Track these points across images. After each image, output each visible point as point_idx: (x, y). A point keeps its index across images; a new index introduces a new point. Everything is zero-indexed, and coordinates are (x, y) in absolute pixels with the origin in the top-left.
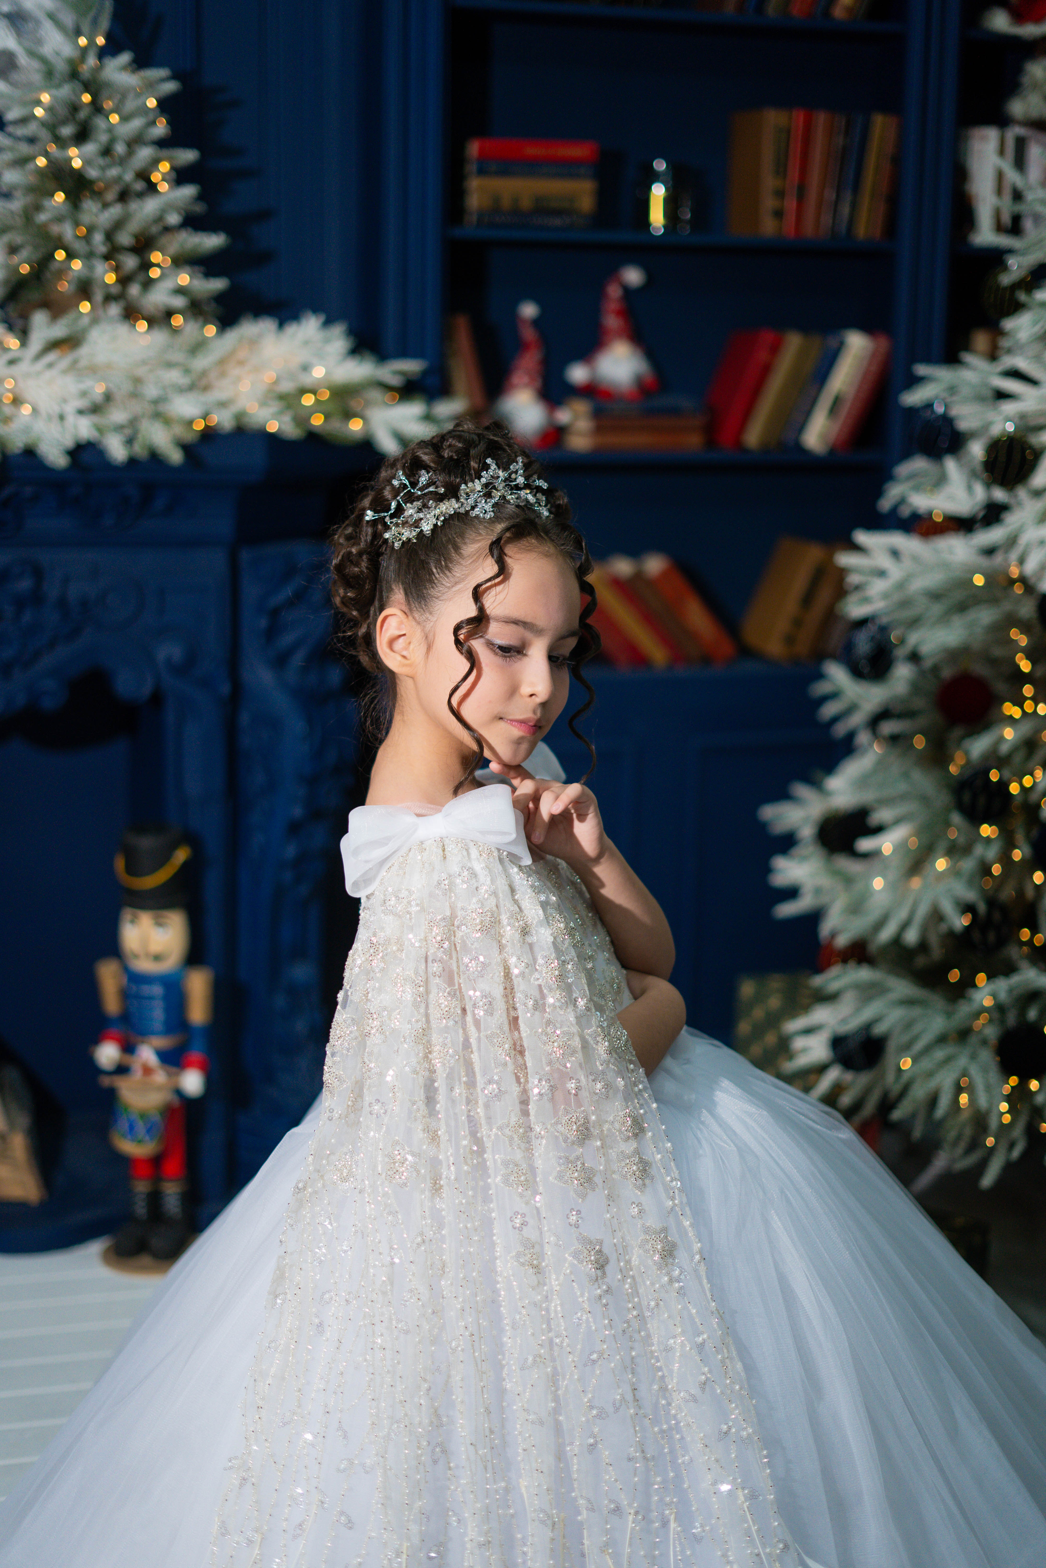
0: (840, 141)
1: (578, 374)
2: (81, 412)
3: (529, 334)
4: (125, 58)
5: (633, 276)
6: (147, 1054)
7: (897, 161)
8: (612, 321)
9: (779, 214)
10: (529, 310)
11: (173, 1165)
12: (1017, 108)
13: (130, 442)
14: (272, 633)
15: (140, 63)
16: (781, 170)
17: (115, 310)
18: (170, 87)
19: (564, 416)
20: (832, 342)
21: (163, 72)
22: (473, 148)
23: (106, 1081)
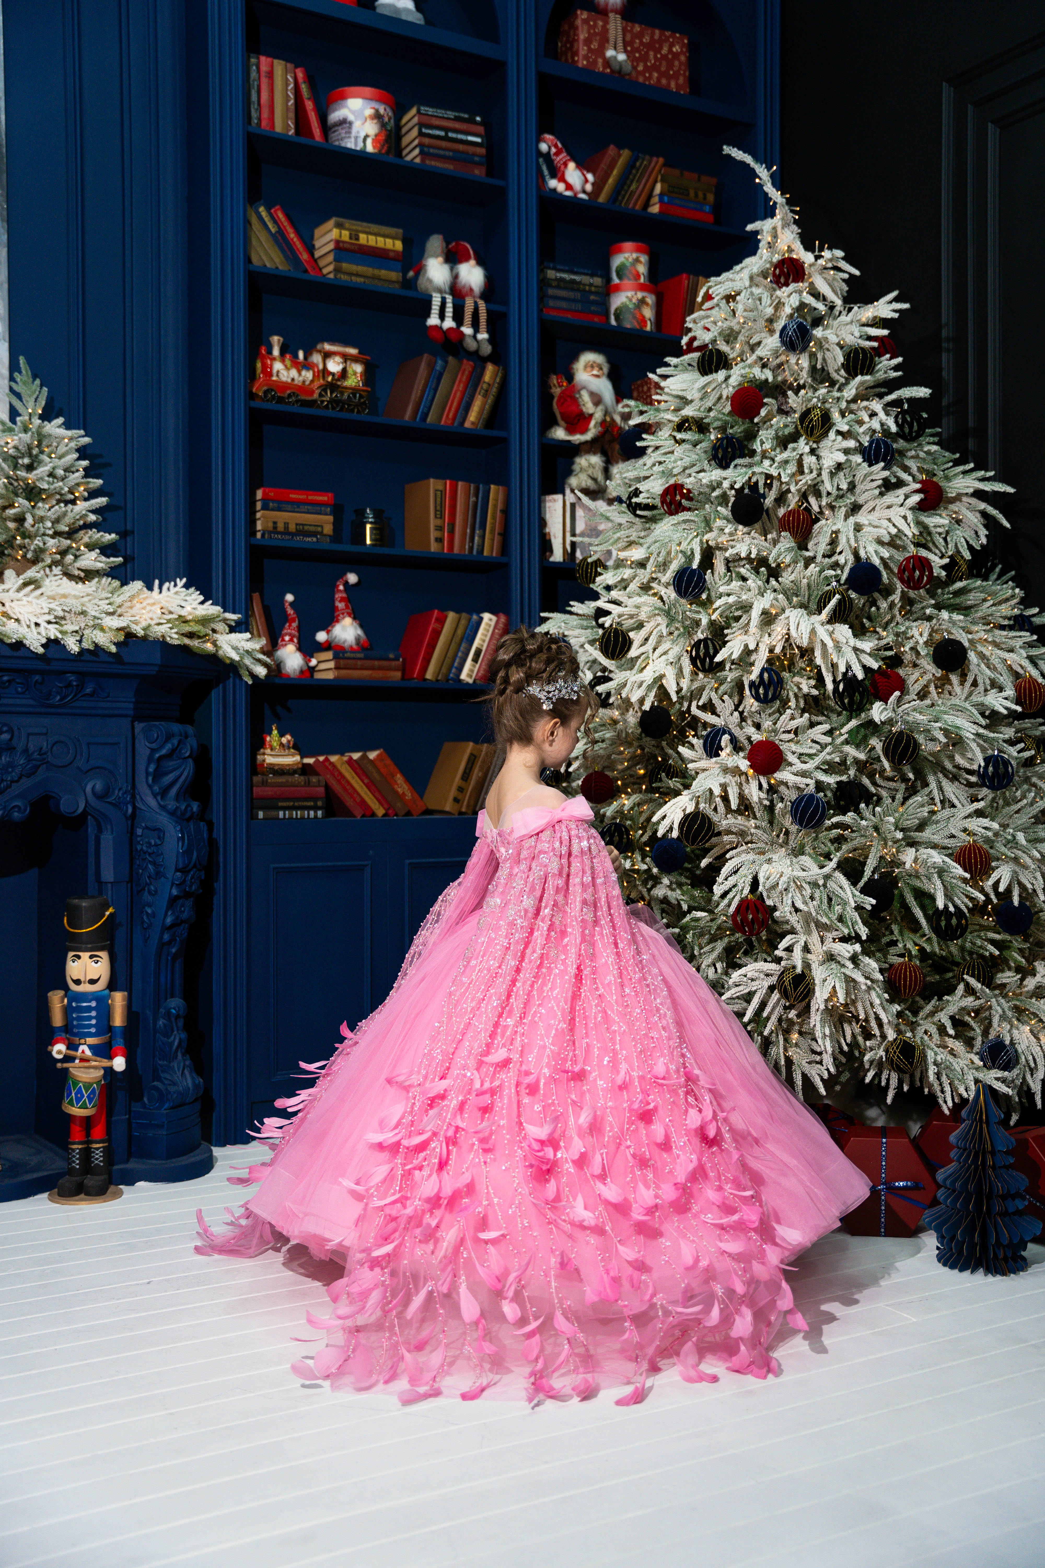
0: (473, 499)
1: (321, 636)
2: (49, 622)
3: (290, 611)
4: (61, 420)
5: (352, 578)
6: (85, 1050)
7: (506, 512)
8: (341, 605)
9: (439, 540)
10: (290, 597)
11: (99, 1131)
12: (573, 481)
13: (80, 641)
14: (157, 775)
15: (68, 426)
16: (439, 514)
17: (57, 570)
18: (87, 440)
19: (314, 662)
20: (475, 617)
21: (82, 432)
22: (259, 494)
23: (59, 1065)
